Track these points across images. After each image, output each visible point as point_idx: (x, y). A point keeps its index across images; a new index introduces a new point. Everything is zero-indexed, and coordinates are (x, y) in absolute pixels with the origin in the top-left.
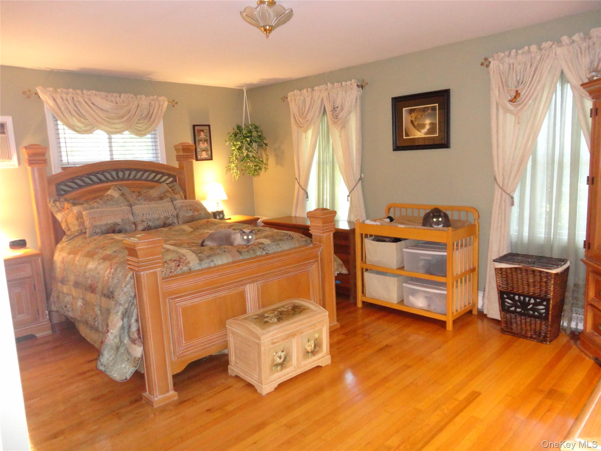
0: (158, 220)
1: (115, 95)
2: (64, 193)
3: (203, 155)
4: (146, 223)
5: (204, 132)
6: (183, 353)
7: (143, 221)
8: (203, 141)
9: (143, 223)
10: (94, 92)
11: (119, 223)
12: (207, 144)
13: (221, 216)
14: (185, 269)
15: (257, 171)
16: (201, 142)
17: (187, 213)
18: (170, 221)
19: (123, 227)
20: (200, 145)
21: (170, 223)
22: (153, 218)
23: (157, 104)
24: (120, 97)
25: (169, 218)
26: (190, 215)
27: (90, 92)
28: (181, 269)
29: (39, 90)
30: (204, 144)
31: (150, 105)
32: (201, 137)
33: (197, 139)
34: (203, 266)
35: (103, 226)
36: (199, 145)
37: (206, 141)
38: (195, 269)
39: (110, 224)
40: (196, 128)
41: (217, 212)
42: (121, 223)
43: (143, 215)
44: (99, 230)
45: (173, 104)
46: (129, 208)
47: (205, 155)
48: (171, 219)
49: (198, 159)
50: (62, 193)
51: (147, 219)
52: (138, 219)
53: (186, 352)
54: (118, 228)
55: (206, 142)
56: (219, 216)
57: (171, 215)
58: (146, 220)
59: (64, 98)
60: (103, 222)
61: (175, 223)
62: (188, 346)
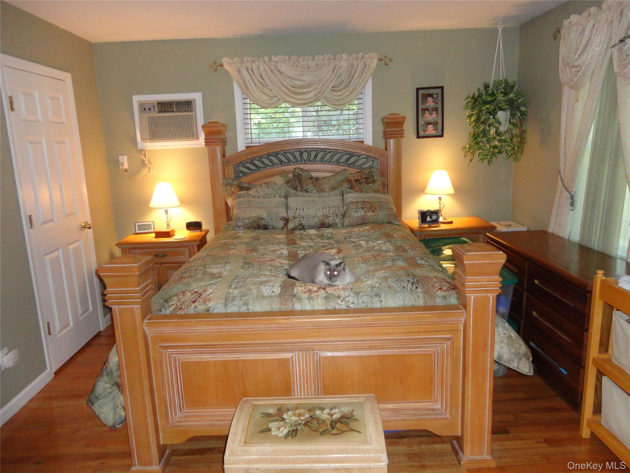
0: (313, 218)
1: (307, 57)
2: (242, 175)
3: (429, 130)
4: (298, 220)
5: (433, 98)
6: (178, 422)
7: (295, 218)
8: (430, 110)
9: (295, 220)
10: (283, 57)
11: (264, 218)
12: (437, 113)
13: (434, 217)
14: (201, 308)
15: (495, 156)
16: (427, 112)
17: (356, 212)
18: (330, 220)
19: (268, 222)
20: (425, 116)
21: (330, 223)
22: (308, 215)
23: (361, 64)
24: (313, 59)
25: (328, 217)
26: (359, 215)
27: (278, 57)
28: (195, 306)
29: (225, 61)
30: (431, 114)
31: (352, 66)
32: (427, 104)
33: (421, 107)
34: (227, 309)
35: (246, 219)
36: (423, 116)
37: (436, 109)
38: (216, 311)
39: (254, 217)
40: (421, 92)
41: (429, 211)
42: (266, 217)
43: (297, 209)
44: (241, 223)
45: (385, 61)
46: (284, 200)
47: (432, 129)
48: (332, 218)
49: (420, 136)
50: (241, 175)
51: (299, 215)
52: (291, 214)
53: (185, 421)
54: (262, 223)
55: (434, 112)
56: (431, 218)
57: (333, 213)
58: (299, 217)
59: (250, 67)
60: (247, 215)
61: (337, 224)
62: (191, 414)
